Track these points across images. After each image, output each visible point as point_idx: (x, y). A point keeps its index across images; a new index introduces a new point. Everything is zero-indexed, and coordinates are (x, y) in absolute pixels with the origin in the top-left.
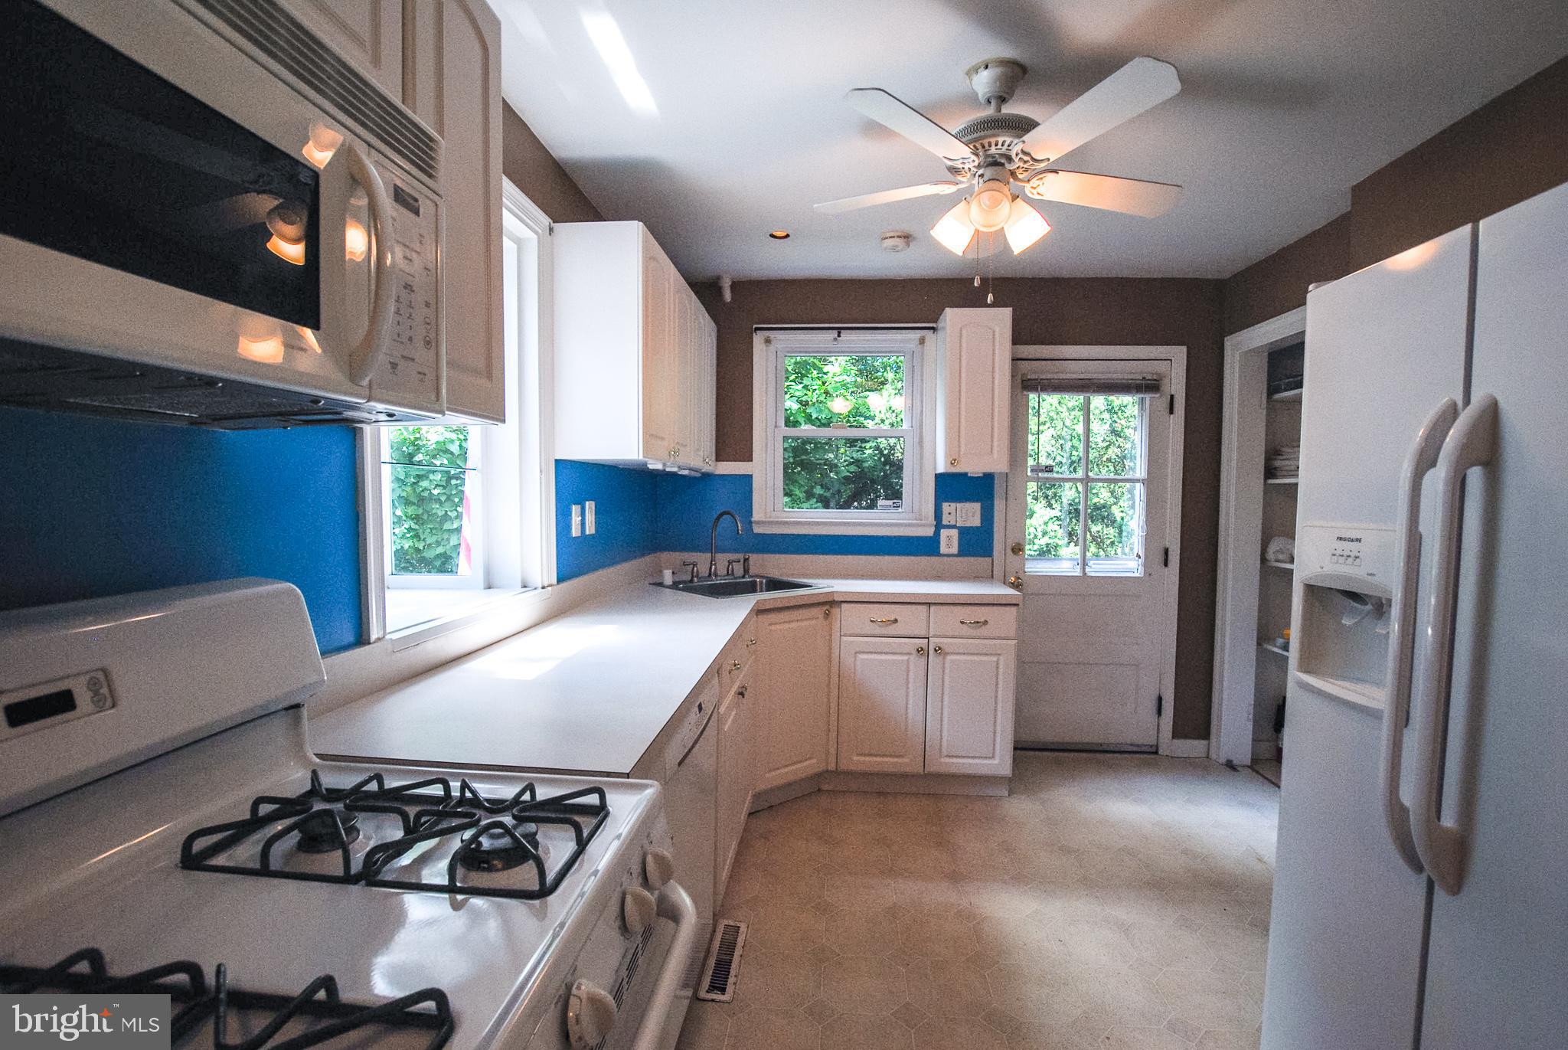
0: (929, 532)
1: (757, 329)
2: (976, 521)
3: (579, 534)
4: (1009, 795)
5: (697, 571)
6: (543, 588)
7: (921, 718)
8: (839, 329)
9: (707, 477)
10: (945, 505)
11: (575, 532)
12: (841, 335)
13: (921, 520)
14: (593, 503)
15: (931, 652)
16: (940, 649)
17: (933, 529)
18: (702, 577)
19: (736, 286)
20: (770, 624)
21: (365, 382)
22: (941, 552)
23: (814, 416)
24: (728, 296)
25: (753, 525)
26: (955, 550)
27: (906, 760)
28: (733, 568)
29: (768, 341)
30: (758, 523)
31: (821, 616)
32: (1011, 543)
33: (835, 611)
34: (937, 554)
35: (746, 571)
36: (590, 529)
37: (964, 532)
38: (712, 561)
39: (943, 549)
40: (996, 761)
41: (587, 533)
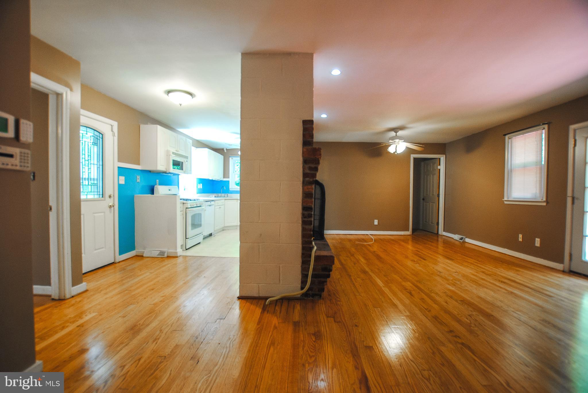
1: (230, 157)
5: (218, 195)
9: (222, 181)
11: (199, 188)
14: (202, 184)
19: (226, 149)
20: (227, 202)
24: (225, 151)
30: (231, 189)
35: (227, 196)
38: (221, 194)
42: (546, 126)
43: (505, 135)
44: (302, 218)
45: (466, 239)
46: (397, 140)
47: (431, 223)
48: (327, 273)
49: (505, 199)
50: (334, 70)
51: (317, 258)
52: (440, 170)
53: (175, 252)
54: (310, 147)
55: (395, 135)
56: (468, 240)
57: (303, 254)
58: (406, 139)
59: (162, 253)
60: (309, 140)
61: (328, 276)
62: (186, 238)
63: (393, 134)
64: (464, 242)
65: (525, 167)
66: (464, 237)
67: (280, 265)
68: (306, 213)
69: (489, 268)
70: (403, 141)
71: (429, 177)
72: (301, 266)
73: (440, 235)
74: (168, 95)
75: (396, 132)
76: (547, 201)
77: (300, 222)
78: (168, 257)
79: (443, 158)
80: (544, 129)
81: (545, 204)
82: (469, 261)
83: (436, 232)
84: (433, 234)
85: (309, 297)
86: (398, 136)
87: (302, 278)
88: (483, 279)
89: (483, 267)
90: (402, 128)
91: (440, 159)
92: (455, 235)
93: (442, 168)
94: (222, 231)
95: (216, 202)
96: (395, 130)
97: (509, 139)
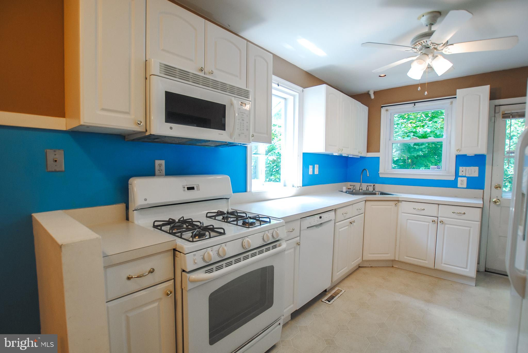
0: (453, 178)
1: (382, 107)
2: (476, 174)
3: (312, 174)
4: (475, 286)
5: (355, 188)
6: (298, 187)
7: (433, 246)
8: (415, 103)
9: (362, 158)
10: (461, 168)
11: (310, 172)
12: (415, 105)
13: (449, 173)
14: (318, 165)
15: (439, 222)
16: (442, 222)
17: (454, 177)
18: (356, 190)
19: (375, 93)
20: (371, 205)
21: (233, 138)
22: (458, 187)
23: (438, 134)
24: (373, 97)
25: (379, 174)
26: (465, 186)
27: (426, 262)
28: (368, 188)
29: (387, 110)
30: (381, 173)
31: (394, 205)
32: (494, 184)
33: (400, 204)
34: (456, 187)
35: (374, 189)
36: (316, 172)
37: (470, 180)
38: (360, 185)
39: (459, 185)
40: (468, 270)
41: (315, 174)
94: (357, 270)
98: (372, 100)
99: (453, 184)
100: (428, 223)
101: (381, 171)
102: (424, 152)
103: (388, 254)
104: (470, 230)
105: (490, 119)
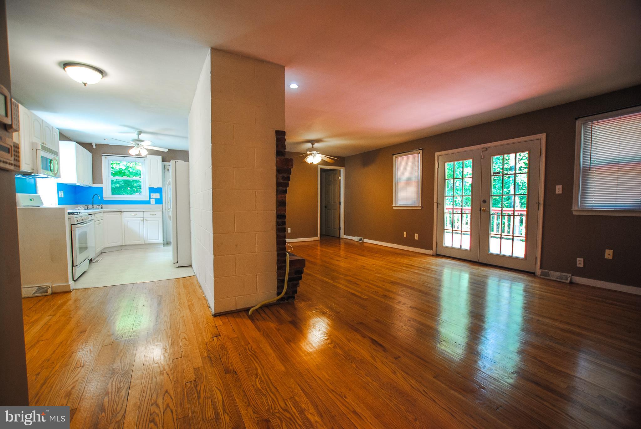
0: (148, 199)
1: (102, 155)
2: (159, 197)
3: (61, 197)
4: (163, 246)
7: (143, 232)
8: (124, 157)
9: (90, 187)
10: (151, 194)
13: (146, 197)
14: (63, 191)
15: (144, 220)
16: (146, 220)
17: (149, 199)
18: (90, 208)
19: (96, 145)
20: (107, 215)
22: (151, 203)
24: (94, 147)
25: (103, 198)
26: (154, 203)
27: (140, 242)
28: (98, 207)
29: (105, 158)
30: (105, 198)
31: (119, 214)
32: (167, 201)
33: (122, 213)
35: (102, 207)
36: (63, 196)
37: (156, 200)
40: (159, 241)
42: (421, 151)
43: (393, 155)
44: (276, 226)
45: (364, 239)
46: (314, 152)
47: (334, 228)
48: (299, 275)
49: (394, 205)
50: (292, 84)
51: (291, 262)
52: (340, 180)
53: (66, 285)
54: (283, 157)
55: (312, 147)
56: (366, 240)
57: (278, 260)
58: (321, 151)
59: (44, 289)
60: (282, 150)
61: (300, 278)
62: (73, 266)
63: (309, 145)
64: (363, 242)
65: (407, 180)
66: (363, 238)
67: (257, 274)
68: (280, 221)
69: (392, 259)
70: (319, 153)
71: (330, 187)
72: (276, 272)
73: (342, 238)
74: (64, 69)
75: (313, 144)
76: (422, 207)
77: (275, 229)
78: (54, 294)
79: (343, 171)
80: (419, 153)
81: (420, 208)
82: (377, 256)
83: (338, 236)
84: (336, 238)
85: (284, 301)
86: (314, 148)
87: (278, 283)
88: (393, 267)
89: (389, 259)
90: (318, 141)
91: (340, 170)
92: (355, 237)
93: (342, 178)
94: (100, 255)
95: (96, 215)
96: (312, 142)
97: (396, 158)
98: (94, 149)
99: (148, 202)
100: (139, 222)
101: (104, 196)
102: (121, 184)
103: (118, 242)
104: (158, 222)
105: (163, 171)
